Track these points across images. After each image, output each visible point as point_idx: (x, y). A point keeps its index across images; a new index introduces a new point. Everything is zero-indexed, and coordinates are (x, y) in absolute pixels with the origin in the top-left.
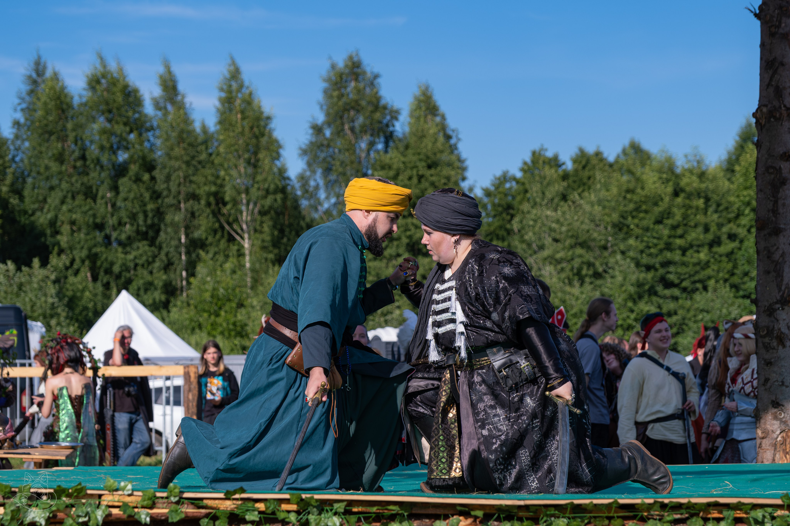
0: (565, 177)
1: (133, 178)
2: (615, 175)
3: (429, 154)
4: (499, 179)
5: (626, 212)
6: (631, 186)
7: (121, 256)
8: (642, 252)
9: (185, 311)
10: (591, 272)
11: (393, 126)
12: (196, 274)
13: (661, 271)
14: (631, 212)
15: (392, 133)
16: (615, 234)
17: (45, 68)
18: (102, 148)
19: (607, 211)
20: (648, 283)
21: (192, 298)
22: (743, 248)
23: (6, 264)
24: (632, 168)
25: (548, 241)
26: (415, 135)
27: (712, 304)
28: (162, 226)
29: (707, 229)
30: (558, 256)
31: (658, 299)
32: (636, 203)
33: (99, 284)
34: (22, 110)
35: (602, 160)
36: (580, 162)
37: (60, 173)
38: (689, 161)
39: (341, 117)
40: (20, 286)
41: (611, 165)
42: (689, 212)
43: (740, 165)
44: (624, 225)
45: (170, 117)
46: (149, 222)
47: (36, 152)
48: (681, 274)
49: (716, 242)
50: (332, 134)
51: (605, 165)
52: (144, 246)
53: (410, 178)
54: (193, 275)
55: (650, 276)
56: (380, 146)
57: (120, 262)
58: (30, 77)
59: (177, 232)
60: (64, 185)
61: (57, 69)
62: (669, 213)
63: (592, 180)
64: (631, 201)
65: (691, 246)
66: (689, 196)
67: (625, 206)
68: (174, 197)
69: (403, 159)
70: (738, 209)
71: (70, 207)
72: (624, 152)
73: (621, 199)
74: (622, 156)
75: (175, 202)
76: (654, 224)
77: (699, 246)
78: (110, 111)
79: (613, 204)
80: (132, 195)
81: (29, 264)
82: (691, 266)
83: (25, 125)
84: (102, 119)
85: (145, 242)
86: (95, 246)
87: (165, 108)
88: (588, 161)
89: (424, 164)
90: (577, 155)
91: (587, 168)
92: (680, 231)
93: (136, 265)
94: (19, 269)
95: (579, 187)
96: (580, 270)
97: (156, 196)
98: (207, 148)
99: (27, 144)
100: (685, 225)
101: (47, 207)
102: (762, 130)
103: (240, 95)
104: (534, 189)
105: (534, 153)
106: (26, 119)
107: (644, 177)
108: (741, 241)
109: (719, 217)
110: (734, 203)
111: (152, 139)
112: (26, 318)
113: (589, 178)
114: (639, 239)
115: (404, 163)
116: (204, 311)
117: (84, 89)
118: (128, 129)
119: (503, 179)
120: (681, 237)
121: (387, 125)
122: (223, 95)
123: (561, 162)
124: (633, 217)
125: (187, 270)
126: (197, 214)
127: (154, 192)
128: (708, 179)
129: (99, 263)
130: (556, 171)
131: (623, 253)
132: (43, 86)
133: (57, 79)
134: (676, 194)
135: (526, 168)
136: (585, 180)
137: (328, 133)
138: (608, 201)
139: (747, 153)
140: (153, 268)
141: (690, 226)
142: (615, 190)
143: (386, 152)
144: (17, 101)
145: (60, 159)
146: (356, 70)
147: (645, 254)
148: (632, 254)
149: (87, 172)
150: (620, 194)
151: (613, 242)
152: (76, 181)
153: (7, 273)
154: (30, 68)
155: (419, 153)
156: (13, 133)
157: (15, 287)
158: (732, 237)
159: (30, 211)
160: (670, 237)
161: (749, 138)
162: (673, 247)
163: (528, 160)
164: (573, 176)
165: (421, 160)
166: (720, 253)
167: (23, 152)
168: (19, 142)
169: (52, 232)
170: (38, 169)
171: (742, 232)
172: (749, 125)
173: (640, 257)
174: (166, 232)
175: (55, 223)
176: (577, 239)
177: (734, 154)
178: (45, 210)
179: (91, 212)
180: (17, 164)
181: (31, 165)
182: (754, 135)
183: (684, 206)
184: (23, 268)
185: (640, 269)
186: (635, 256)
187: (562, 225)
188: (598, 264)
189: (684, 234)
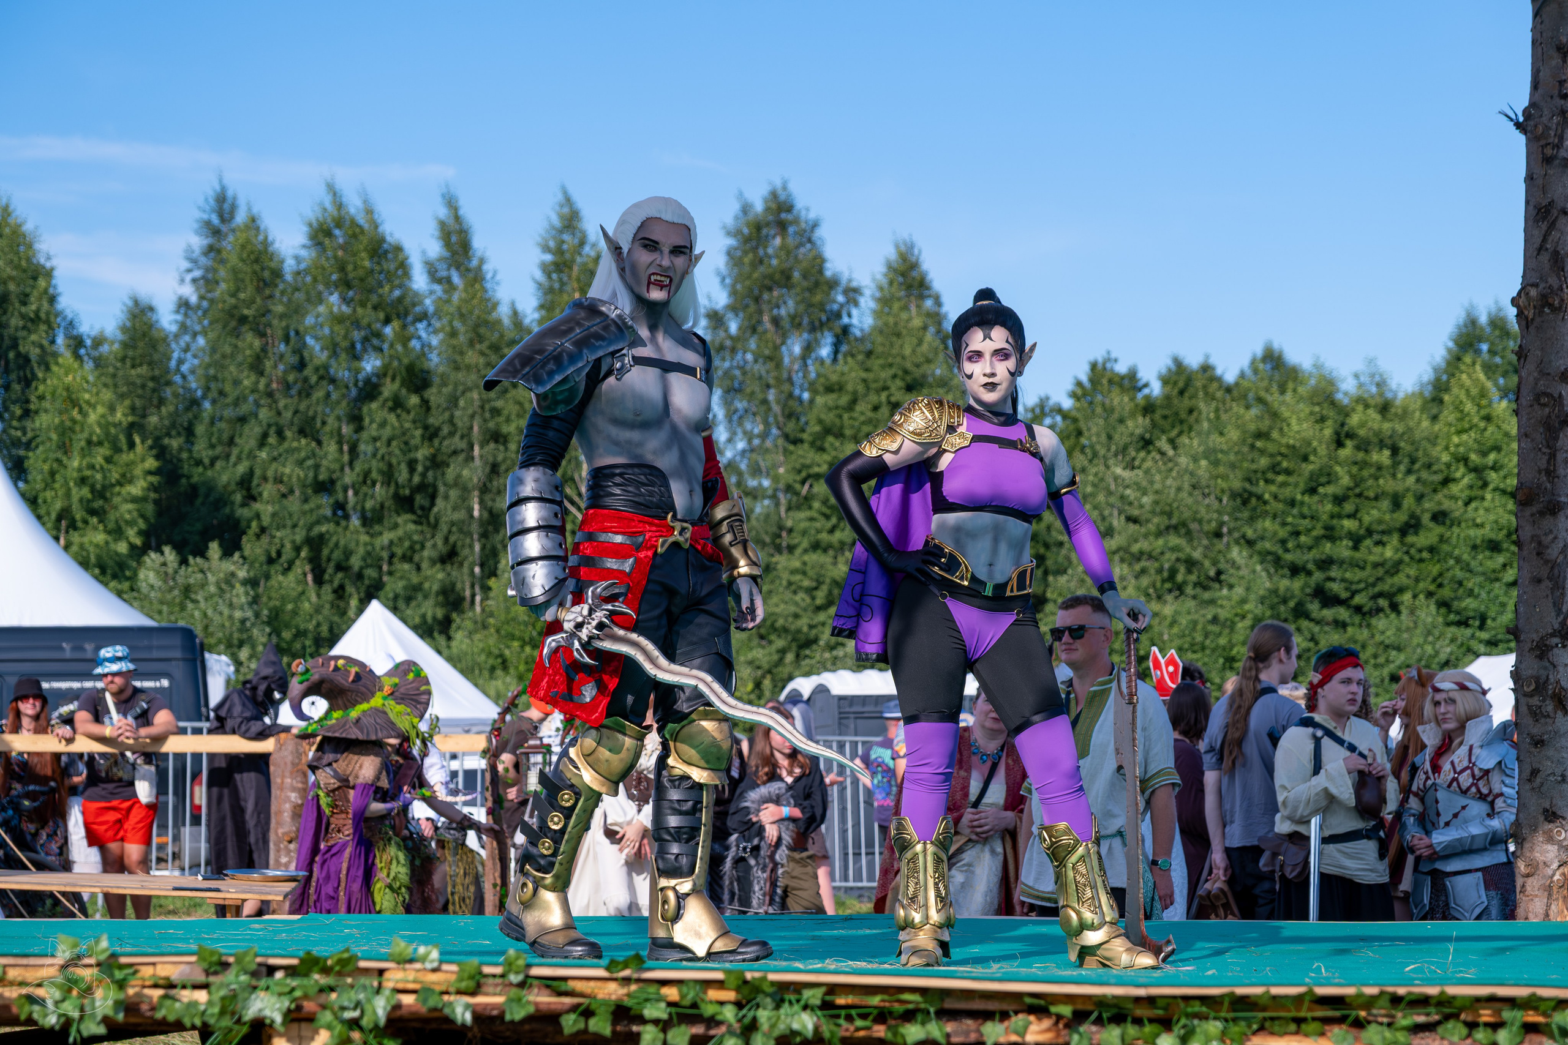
0: (1148, 408)
1: (390, 404)
2: (1235, 406)
3: (908, 365)
4: (1033, 410)
5: (1255, 472)
6: (1264, 426)
7: (364, 538)
8: (1283, 542)
9: (477, 636)
10: (1193, 578)
11: (849, 316)
12: (499, 572)
13: (1318, 576)
14: (1264, 473)
15: (846, 330)
16: (1235, 509)
17: (234, 208)
18: (333, 349)
19: (1221, 469)
20: (1293, 597)
21: (491, 615)
23: (162, 553)
24: (1264, 395)
25: (1117, 522)
26: (881, 332)
27: (1405, 635)
28: (442, 489)
29: (1396, 504)
30: (1135, 548)
31: (1312, 625)
32: (1272, 456)
33: (327, 589)
34: (194, 281)
35: (1216, 381)
36: (1175, 383)
38: (1362, 385)
39: (757, 300)
40: (187, 590)
41: (1228, 390)
42: (1365, 473)
43: (1451, 393)
44: (1251, 494)
45: (456, 297)
46: (416, 479)
47: (217, 356)
48: (1351, 583)
49: (1412, 526)
50: (740, 328)
51: (1218, 389)
52: (406, 522)
53: (876, 408)
54: (494, 573)
55: (1297, 584)
56: (825, 351)
57: (361, 551)
58: (208, 224)
59: (465, 498)
60: (264, 414)
61: (255, 210)
62: (1329, 475)
63: (1195, 414)
64: (1262, 452)
65: (1370, 532)
66: (1364, 446)
67: (1253, 461)
68: (462, 437)
69: (864, 375)
71: (275, 452)
72: (1253, 366)
73: (1245, 449)
75: (463, 445)
76: (1304, 494)
77: (1383, 532)
78: (348, 285)
79: (1232, 457)
80: (387, 432)
81: (202, 553)
82: (1369, 567)
83: (199, 307)
84: (334, 298)
85: (409, 516)
86: (318, 522)
87: (449, 280)
88: (1189, 382)
89: (899, 383)
90: (1170, 370)
91: (1186, 394)
92: (1349, 507)
93: (392, 556)
94: (184, 562)
95: (1173, 427)
96: (1173, 572)
97: (431, 434)
99: (201, 341)
100: (1360, 495)
101: (235, 451)
102: (1528, 327)
103: (579, 259)
104: (1094, 430)
105: (1094, 366)
106: (202, 298)
107: (1285, 411)
109: (1416, 482)
110: (1440, 457)
111: (423, 334)
112: (203, 648)
113: (1191, 411)
114: (1278, 520)
115: (864, 381)
116: (512, 637)
117: (304, 246)
118: (382, 316)
119: (1038, 411)
120: (1352, 516)
121: (838, 315)
122: (548, 257)
123: (1140, 384)
124: (1267, 481)
125: (482, 565)
126: (503, 468)
127: (426, 428)
128: (1396, 414)
129: (325, 552)
130: (1132, 399)
131: (1250, 543)
132: (231, 238)
133: (258, 229)
134: (1339, 441)
135: (1079, 392)
136: (1183, 415)
137: (733, 327)
138: (1222, 451)
139: (1462, 372)
140: (422, 559)
141: (1367, 498)
142: (1234, 435)
143: (835, 360)
144: (186, 265)
145: (257, 366)
146: (783, 216)
147: (1290, 545)
148: (1268, 545)
149: (306, 392)
150: (1244, 440)
151: (1232, 525)
152: (286, 407)
153: (163, 569)
154: (208, 208)
155: (891, 365)
156: (176, 322)
157: (176, 592)
158: (1440, 517)
159: (207, 461)
160: (1332, 517)
161: (1471, 345)
162: (1337, 534)
163: (1084, 378)
164: (1162, 407)
165: (894, 376)
166: (1419, 546)
167: (195, 356)
168: (187, 338)
169: (244, 497)
170: (220, 385)
171: (1456, 508)
172: (1472, 322)
173: (1280, 552)
174: (446, 497)
175: (250, 482)
176: (1170, 518)
177: (1446, 371)
178: (233, 459)
179: (310, 462)
180: (184, 377)
181: (209, 379)
182: (1480, 340)
183: (1356, 463)
184: (191, 559)
185: (1280, 572)
186: (1273, 549)
187: (1145, 493)
188: (1207, 563)
189: (1357, 511)
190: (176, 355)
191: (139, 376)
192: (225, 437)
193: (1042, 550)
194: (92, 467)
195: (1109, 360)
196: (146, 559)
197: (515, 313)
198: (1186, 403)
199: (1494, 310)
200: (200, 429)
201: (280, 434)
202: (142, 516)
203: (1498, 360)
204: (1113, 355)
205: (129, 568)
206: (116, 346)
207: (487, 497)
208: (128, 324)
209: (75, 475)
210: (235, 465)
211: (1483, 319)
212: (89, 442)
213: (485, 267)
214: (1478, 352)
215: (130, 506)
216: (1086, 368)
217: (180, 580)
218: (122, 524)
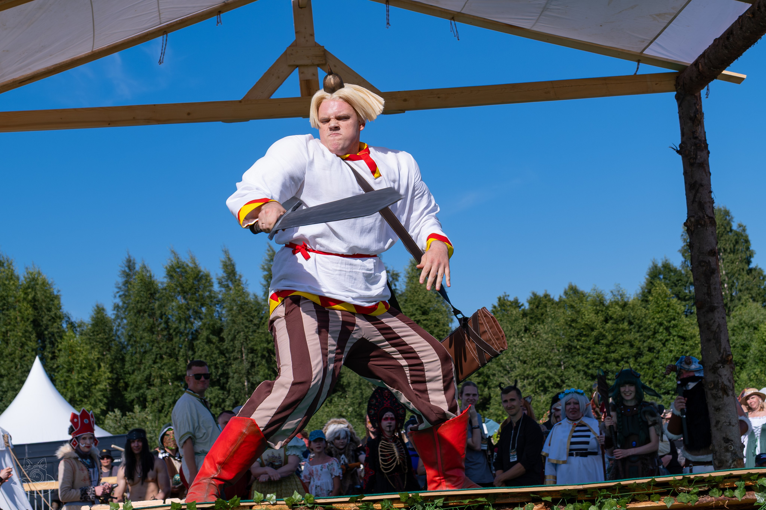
0: (525, 314)
1: (205, 341)
2: (562, 310)
3: (423, 305)
5: (572, 336)
6: (574, 317)
8: (587, 366)
10: (551, 384)
11: (395, 285)
14: (576, 336)
16: (566, 353)
17: (134, 263)
18: (180, 319)
22: (660, 358)
23: (114, 412)
24: (573, 304)
25: (517, 364)
26: (410, 291)
28: (231, 374)
29: (632, 346)
30: (526, 373)
32: (578, 329)
34: (120, 296)
35: (551, 300)
36: (534, 303)
37: (151, 341)
38: (614, 295)
41: (557, 303)
42: (618, 333)
43: (652, 296)
44: (571, 346)
45: (231, 292)
46: (220, 371)
47: (133, 326)
49: (639, 354)
51: (553, 304)
58: (124, 272)
59: (240, 378)
60: (155, 349)
61: (145, 263)
62: (603, 336)
63: (544, 315)
64: (574, 328)
65: (623, 359)
66: (616, 322)
67: (571, 332)
68: (238, 352)
70: (655, 329)
71: (159, 365)
72: (566, 293)
73: (567, 327)
74: (564, 297)
75: (238, 355)
76: (595, 344)
77: (628, 358)
78: (185, 291)
79: (562, 331)
80: (205, 353)
81: (131, 410)
83: (123, 307)
84: (179, 298)
85: (217, 387)
87: (228, 286)
88: (540, 302)
90: (531, 298)
91: (540, 308)
92: (612, 348)
94: (124, 415)
95: (536, 322)
96: (543, 383)
98: (259, 313)
99: (125, 321)
100: (617, 343)
101: (142, 367)
102: (692, 234)
105: (500, 299)
106: (124, 303)
107: (583, 310)
108: (659, 352)
109: (640, 336)
110: (651, 324)
111: (219, 309)
113: (542, 314)
114: (584, 356)
117: (165, 277)
118: (199, 304)
122: (265, 272)
123: (520, 305)
124: (578, 340)
126: (256, 364)
128: (630, 307)
130: (518, 310)
131: (574, 367)
132: (134, 277)
133: (146, 270)
134: (606, 321)
136: (539, 317)
138: (558, 330)
139: (656, 287)
141: (621, 344)
142: (562, 321)
144: (117, 290)
145: (151, 330)
147: (590, 367)
148: (580, 367)
149: (170, 338)
150: (567, 323)
151: (565, 360)
152: (163, 346)
153: (115, 418)
154: (124, 266)
155: (415, 305)
156: (114, 314)
157: (122, 428)
158: (651, 349)
159: (131, 372)
160: (607, 353)
161: (656, 276)
162: (610, 360)
163: (496, 304)
164: (530, 314)
165: (417, 309)
166: (643, 362)
167: (123, 328)
168: (119, 321)
169: (148, 385)
170: (135, 339)
171: (658, 345)
172: (655, 267)
173: (586, 370)
174: (233, 378)
175: (150, 378)
176: (539, 360)
177: (646, 288)
178: (142, 369)
179: (174, 368)
180: (119, 337)
181: (131, 336)
182: (660, 274)
183: (613, 330)
184: (127, 413)
185: (588, 378)
186: (583, 369)
187: (527, 350)
188: (556, 377)
189: (616, 350)
190: (115, 328)
191: (100, 338)
192: (138, 361)
193: (486, 379)
194: (83, 378)
195: (506, 296)
196: (108, 415)
197: (256, 296)
198: (540, 311)
199: (664, 260)
200: (127, 358)
201: (162, 358)
202: (105, 397)
203: (667, 281)
204: (507, 294)
205: (101, 419)
206: (90, 327)
207: (250, 377)
208: (94, 316)
209: (76, 382)
210: (144, 371)
211: (660, 265)
212: (81, 367)
213: (242, 279)
214: (659, 278)
215: (100, 393)
216: (497, 300)
217: (123, 422)
218: (97, 401)
